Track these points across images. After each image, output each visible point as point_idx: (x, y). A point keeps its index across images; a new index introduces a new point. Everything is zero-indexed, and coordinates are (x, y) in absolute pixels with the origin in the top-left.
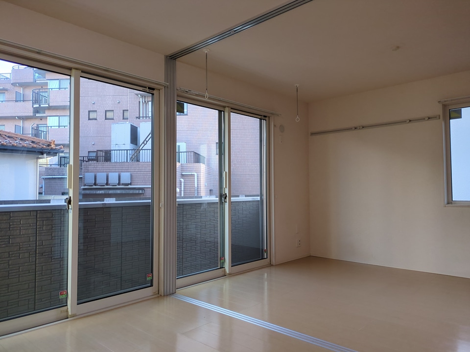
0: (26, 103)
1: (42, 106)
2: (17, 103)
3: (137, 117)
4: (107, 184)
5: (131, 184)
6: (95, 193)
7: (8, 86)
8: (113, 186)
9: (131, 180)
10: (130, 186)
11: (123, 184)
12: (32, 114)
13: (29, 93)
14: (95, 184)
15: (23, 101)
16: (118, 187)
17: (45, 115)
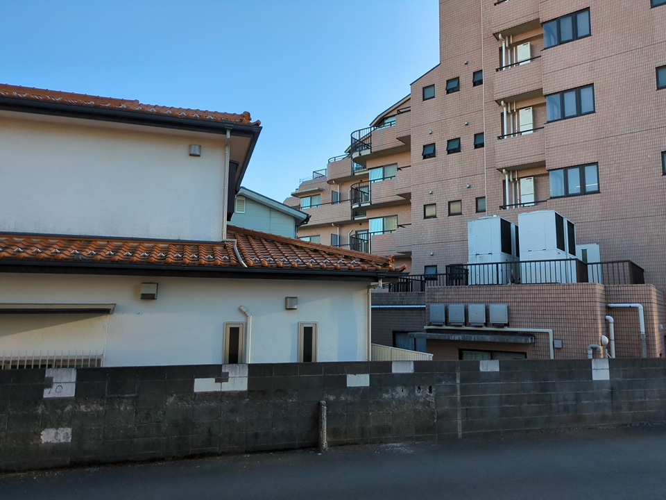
0: (343, 204)
1: (362, 205)
2: (333, 205)
3: (501, 207)
4: (466, 323)
5: (507, 325)
6: (447, 338)
7: (324, 185)
8: (476, 326)
9: (509, 318)
10: (506, 329)
11: (494, 325)
12: (350, 218)
13: (347, 190)
14: (447, 323)
15: (340, 202)
16: (485, 328)
17: (365, 218)
